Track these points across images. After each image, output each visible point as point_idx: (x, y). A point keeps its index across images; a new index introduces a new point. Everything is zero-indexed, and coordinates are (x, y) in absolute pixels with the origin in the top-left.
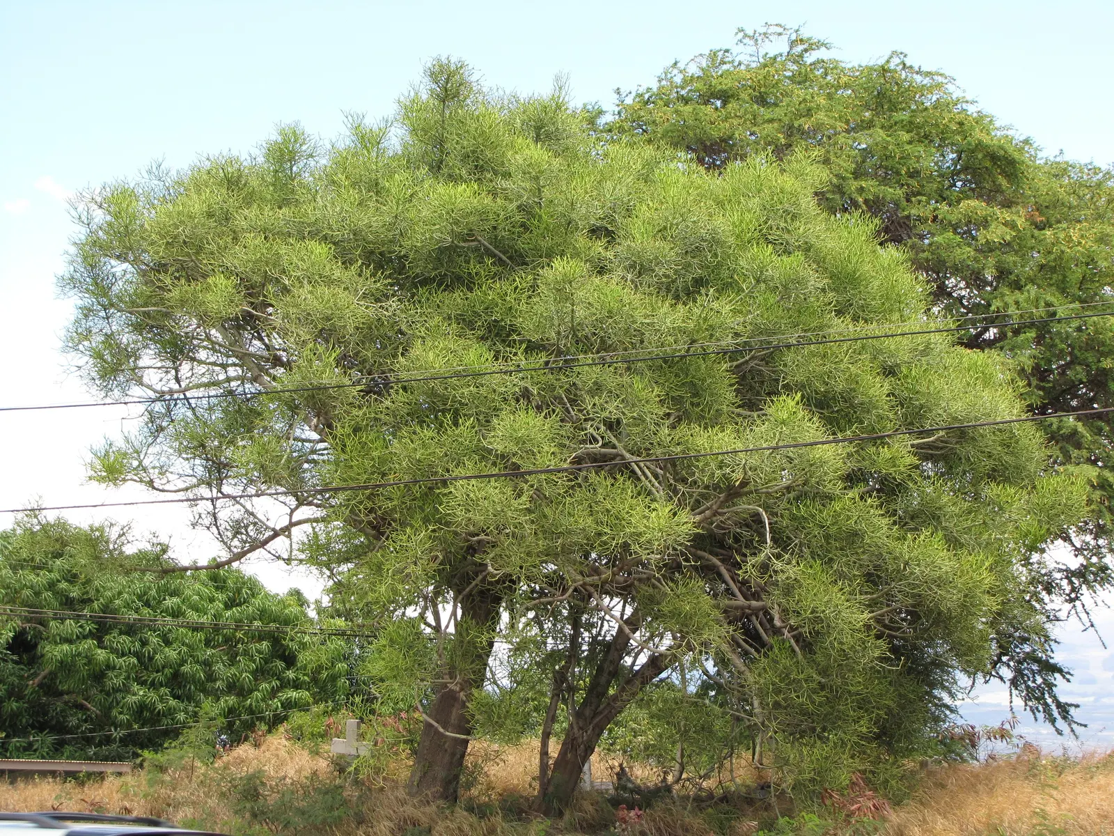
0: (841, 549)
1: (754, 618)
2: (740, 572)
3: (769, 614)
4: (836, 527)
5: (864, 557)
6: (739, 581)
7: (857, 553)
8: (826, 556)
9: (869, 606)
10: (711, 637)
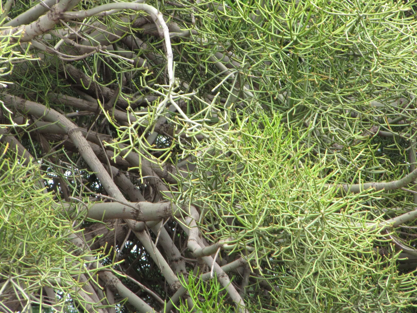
0: (324, 88)
1: (146, 238)
2: (114, 144)
3: (179, 228)
4: (311, 42)
5: (373, 102)
6: (112, 163)
7: (357, 95)
8: (292, 103)
9: (387, 203)
10: (57, 279)
